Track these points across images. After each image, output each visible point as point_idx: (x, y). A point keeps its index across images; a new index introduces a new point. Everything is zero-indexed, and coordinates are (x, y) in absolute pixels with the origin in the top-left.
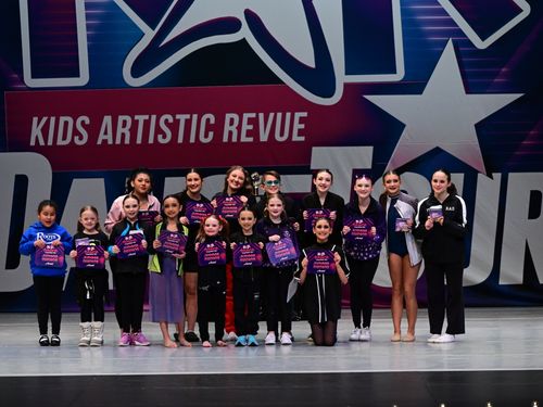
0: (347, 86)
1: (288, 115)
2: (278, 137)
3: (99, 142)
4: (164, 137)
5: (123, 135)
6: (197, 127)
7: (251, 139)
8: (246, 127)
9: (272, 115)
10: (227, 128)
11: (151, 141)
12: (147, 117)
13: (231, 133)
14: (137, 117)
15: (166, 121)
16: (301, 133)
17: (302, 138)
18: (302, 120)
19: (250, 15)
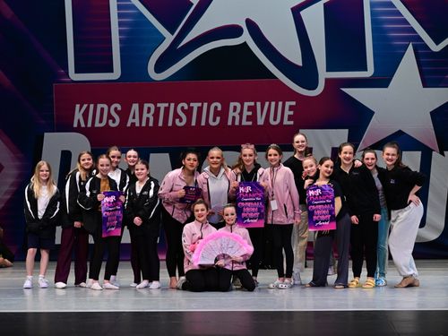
0: (328, 81)
1: (280, 104)
2: (272, 122)
3: (129, 125)
4: (181, 121)
5: (148, 119)
6: (207, 112)
7: (250, 123)
8: (246, 113)
9: (267, 104)
10: (231, 113)
11: (170, 124)
12: (167, 105)
13: (234, 118)
14: (159, 105)
15: (182, 108)
16: (290, 118)
17: (292, 123)
18: (291, 108)
19: (250, 23)
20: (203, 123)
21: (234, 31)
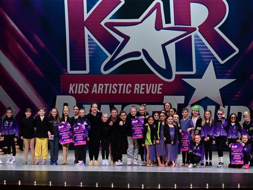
0: (176, 75)
1: (156, 85)
2: (153, 92)
3: (92, 93)
4: (114, 91)
5: (100, 90)
6: (125, 88)
7: (143, 93)
8: (142, 88)
9: (151, 85)
10: (135, 89)
11: (110, 92)
12: (108, 84)
13: (137, 90)
14: (105, 85)
15: (115, 86)
16: (160, 91)
17: (161, 93)
18: (161, 87)
19: (144, 51)
20: (124, 93)
21: (137, 54)
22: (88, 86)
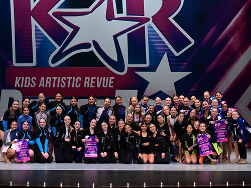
1: (108, 78)
2: (104, 86)
3: (40, 87)
4: (63, 85)
5: (48, 84)
6: (75, 82)
7: (94, 87)
8: (92, 82)
9: (102, 78)
10: (85, 82)
11: (58, 86)
12: (57, 78)
13: (87, 84)
14: (53, 78)
15: (64, 79)
16: (112, 84)
17: (112, 87)
18: (112, 80)
19: (94, 42)
20: (73, 86)
21: (87, 45)
22: (35, 79)
